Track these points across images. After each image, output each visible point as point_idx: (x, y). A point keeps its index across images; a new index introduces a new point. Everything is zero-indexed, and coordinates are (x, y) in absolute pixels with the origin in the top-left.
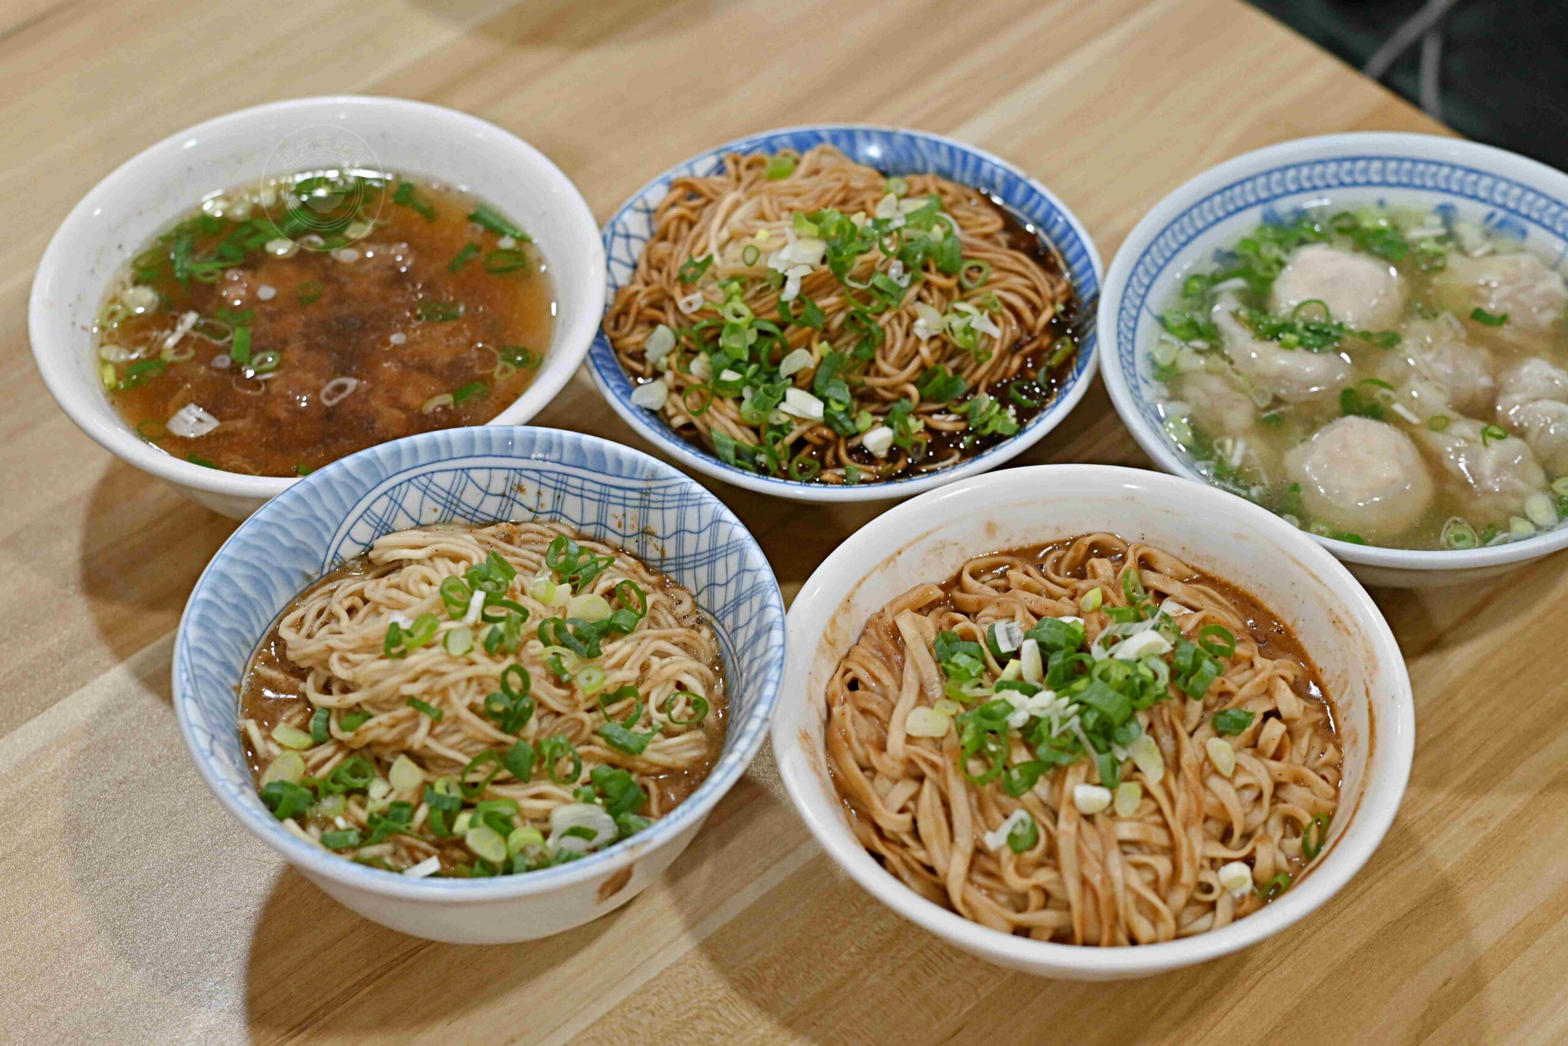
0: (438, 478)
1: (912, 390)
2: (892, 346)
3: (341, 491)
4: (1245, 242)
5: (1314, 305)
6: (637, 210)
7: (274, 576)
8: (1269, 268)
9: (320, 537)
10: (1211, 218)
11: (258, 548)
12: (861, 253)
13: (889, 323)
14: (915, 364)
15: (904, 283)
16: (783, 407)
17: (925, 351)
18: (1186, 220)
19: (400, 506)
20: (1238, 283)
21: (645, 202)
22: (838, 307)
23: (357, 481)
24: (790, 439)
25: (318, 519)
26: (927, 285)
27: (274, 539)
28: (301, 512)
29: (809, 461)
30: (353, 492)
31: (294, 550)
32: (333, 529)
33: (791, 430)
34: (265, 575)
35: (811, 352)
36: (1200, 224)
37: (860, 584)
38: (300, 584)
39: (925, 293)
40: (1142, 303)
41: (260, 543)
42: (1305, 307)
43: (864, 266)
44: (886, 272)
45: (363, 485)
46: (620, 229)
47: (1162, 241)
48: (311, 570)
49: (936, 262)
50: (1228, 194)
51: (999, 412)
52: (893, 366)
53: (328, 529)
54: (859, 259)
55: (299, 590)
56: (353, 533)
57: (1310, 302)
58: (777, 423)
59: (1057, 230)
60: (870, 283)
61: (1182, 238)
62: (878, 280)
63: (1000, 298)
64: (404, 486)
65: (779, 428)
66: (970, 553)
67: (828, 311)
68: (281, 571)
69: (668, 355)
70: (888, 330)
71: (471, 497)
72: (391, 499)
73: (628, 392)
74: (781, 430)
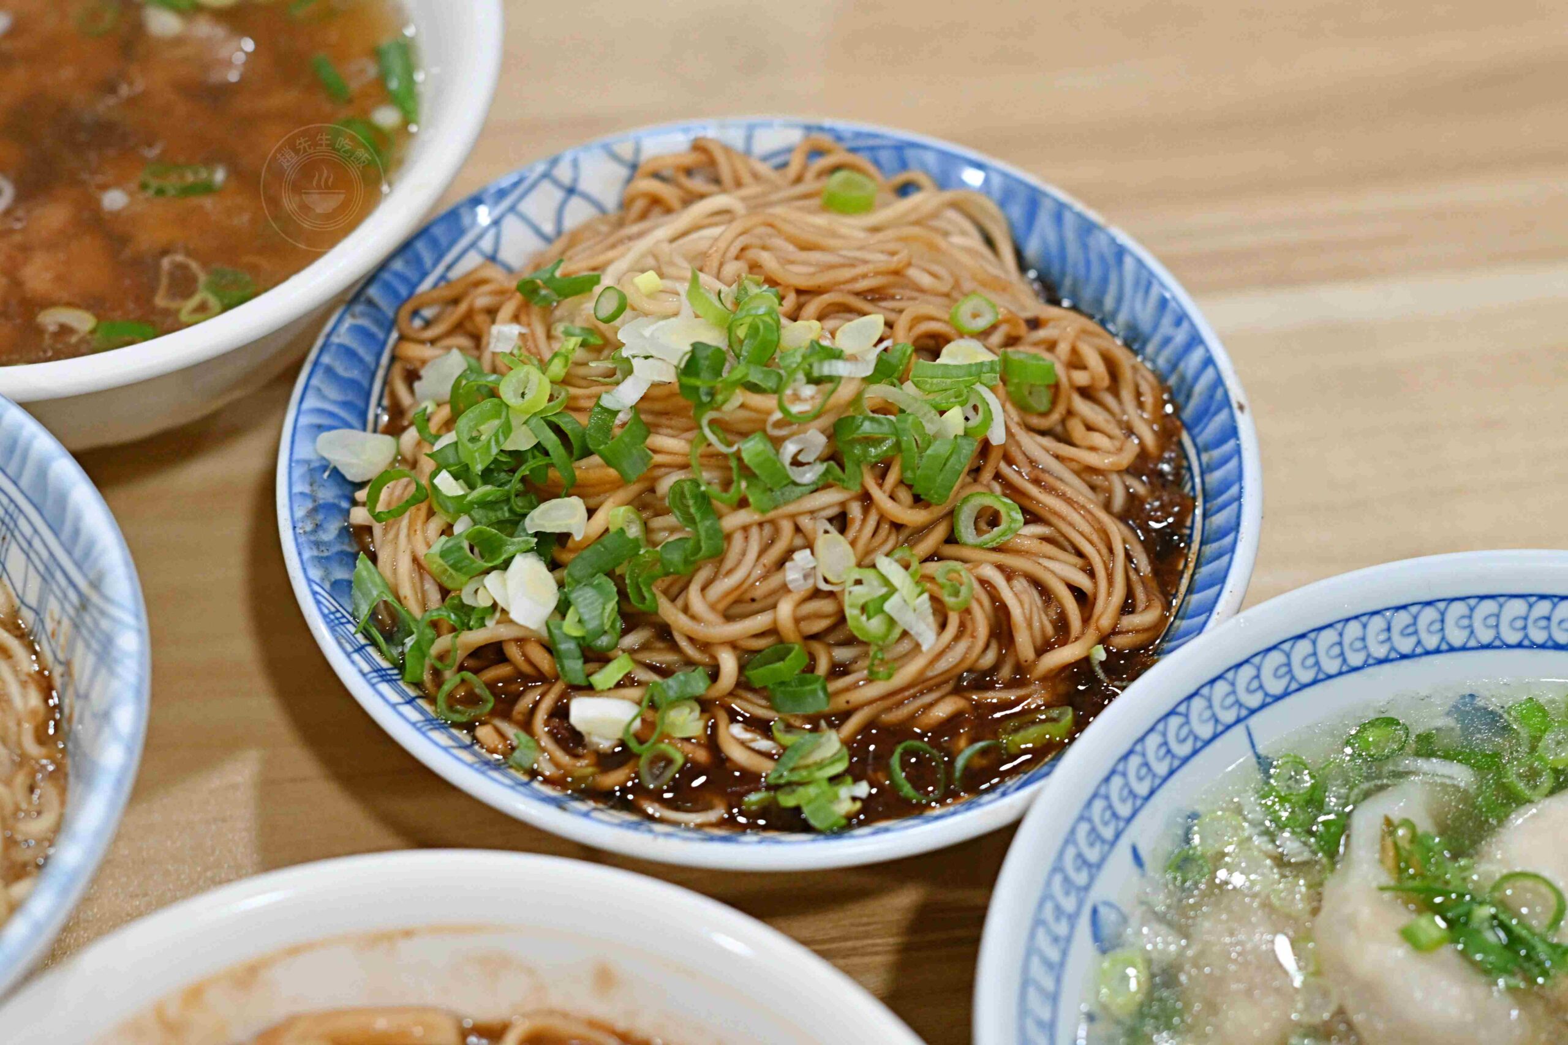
1: (728, 663)
2: (730, 572)
4: (1535, 707)
5: (1544, 889)
6: (616, 158)
8: (1532, 776)
10: (1486, 636)
12: (753, 388)
13: (745, 529)
14: (761, 621)
15: (808, 476)
16: (492, 581)
17: (785, 609)
18: (1429, 615)
20: (1461, 775)
21: (637, 151)
22: (679, 460)
24: (476, 637)
26: (866, 498)
29: (481, 690)
33: (483, 625)
35: (591, 512)
36: (1457, 637)
37: (294, 951)
39: (855, 510)
40: (1246, 718)
42: (1529, 883)
43: (743, 414)
44: (777, 442)
46: (564, 173)
47: (1353, 630)
49: (903, 470)
50: (1544, 607)
51: (834, 780)
52: (713, 607)
54: (740, 396)
57: (1536, 877)
58: (467, 600)
59: (1219, 520)
60: (735, 448)
61: (1406, 645)
62: (752, 449)
63: (984, 582)
65: (464, 610)
66: (556, 999)
67: (658, 458)
69: (440, 403)
70: (738, 539)
73: (320, 428)
74: (467, 616)
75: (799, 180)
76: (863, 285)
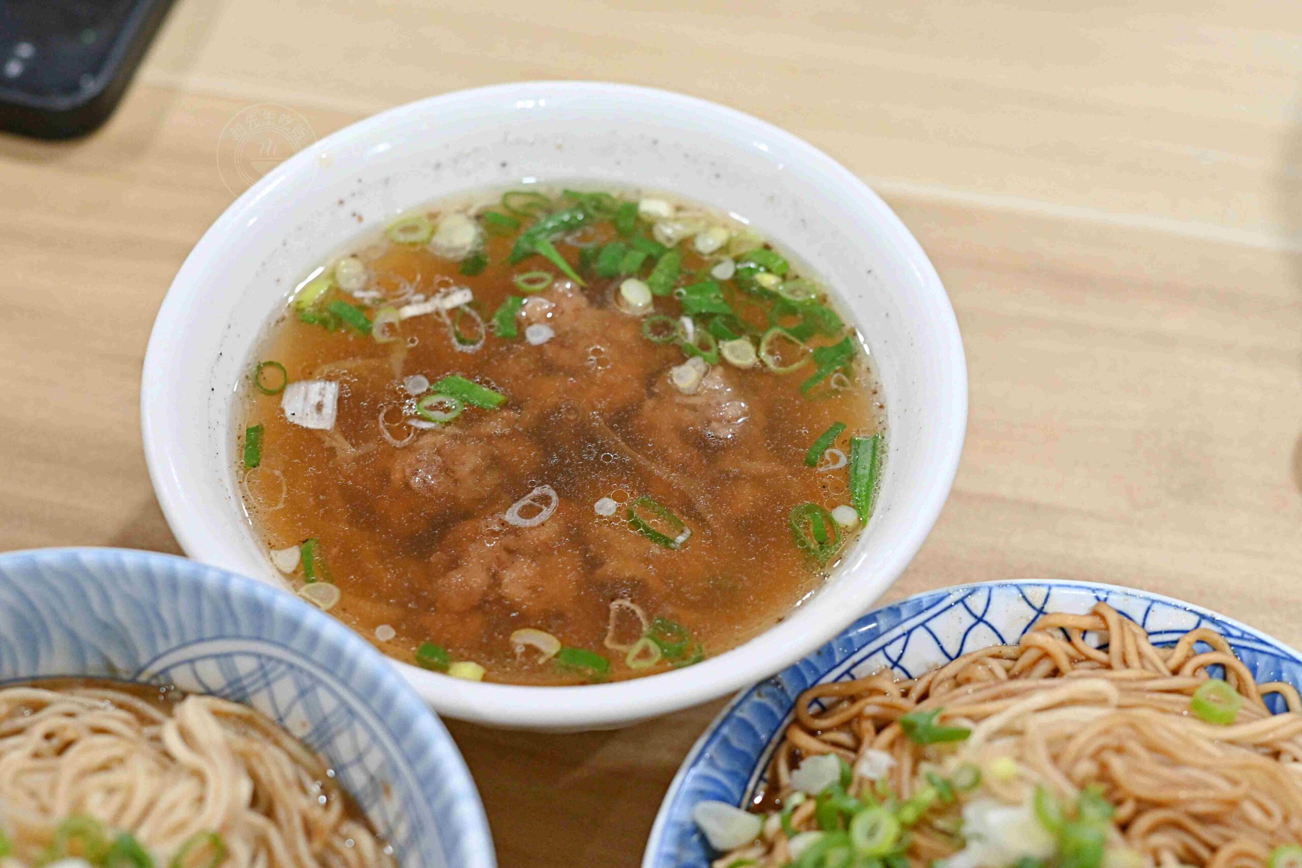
0: (321, 692)
3: (207, 610)
6: (1026, 599)
7: (56, 635)
9: (150, 637)
11: (53, 590)
19: (268, 684)
21: (1050, 599)
23: (232, 614)
25: (159, 616)
27: (83, 595)
28: (142, 593)
30: (220, 621)
31: (106, 627)
32: (174, 642)
34: (43, 624)
38: (94, 666)
41: (61, 586)
45: (236, 623)
46: (977, 603)
48: (120, 663)
53: (166, 636)
55: (91, 672)
56: (199, 665)
64: (283, 668)
68: (72, 636)
69: (808, 797)
71: (344, 747)
72: (262, 667)
73: (702, 795)
75: (1175, 672)
76: (1200, 808)
